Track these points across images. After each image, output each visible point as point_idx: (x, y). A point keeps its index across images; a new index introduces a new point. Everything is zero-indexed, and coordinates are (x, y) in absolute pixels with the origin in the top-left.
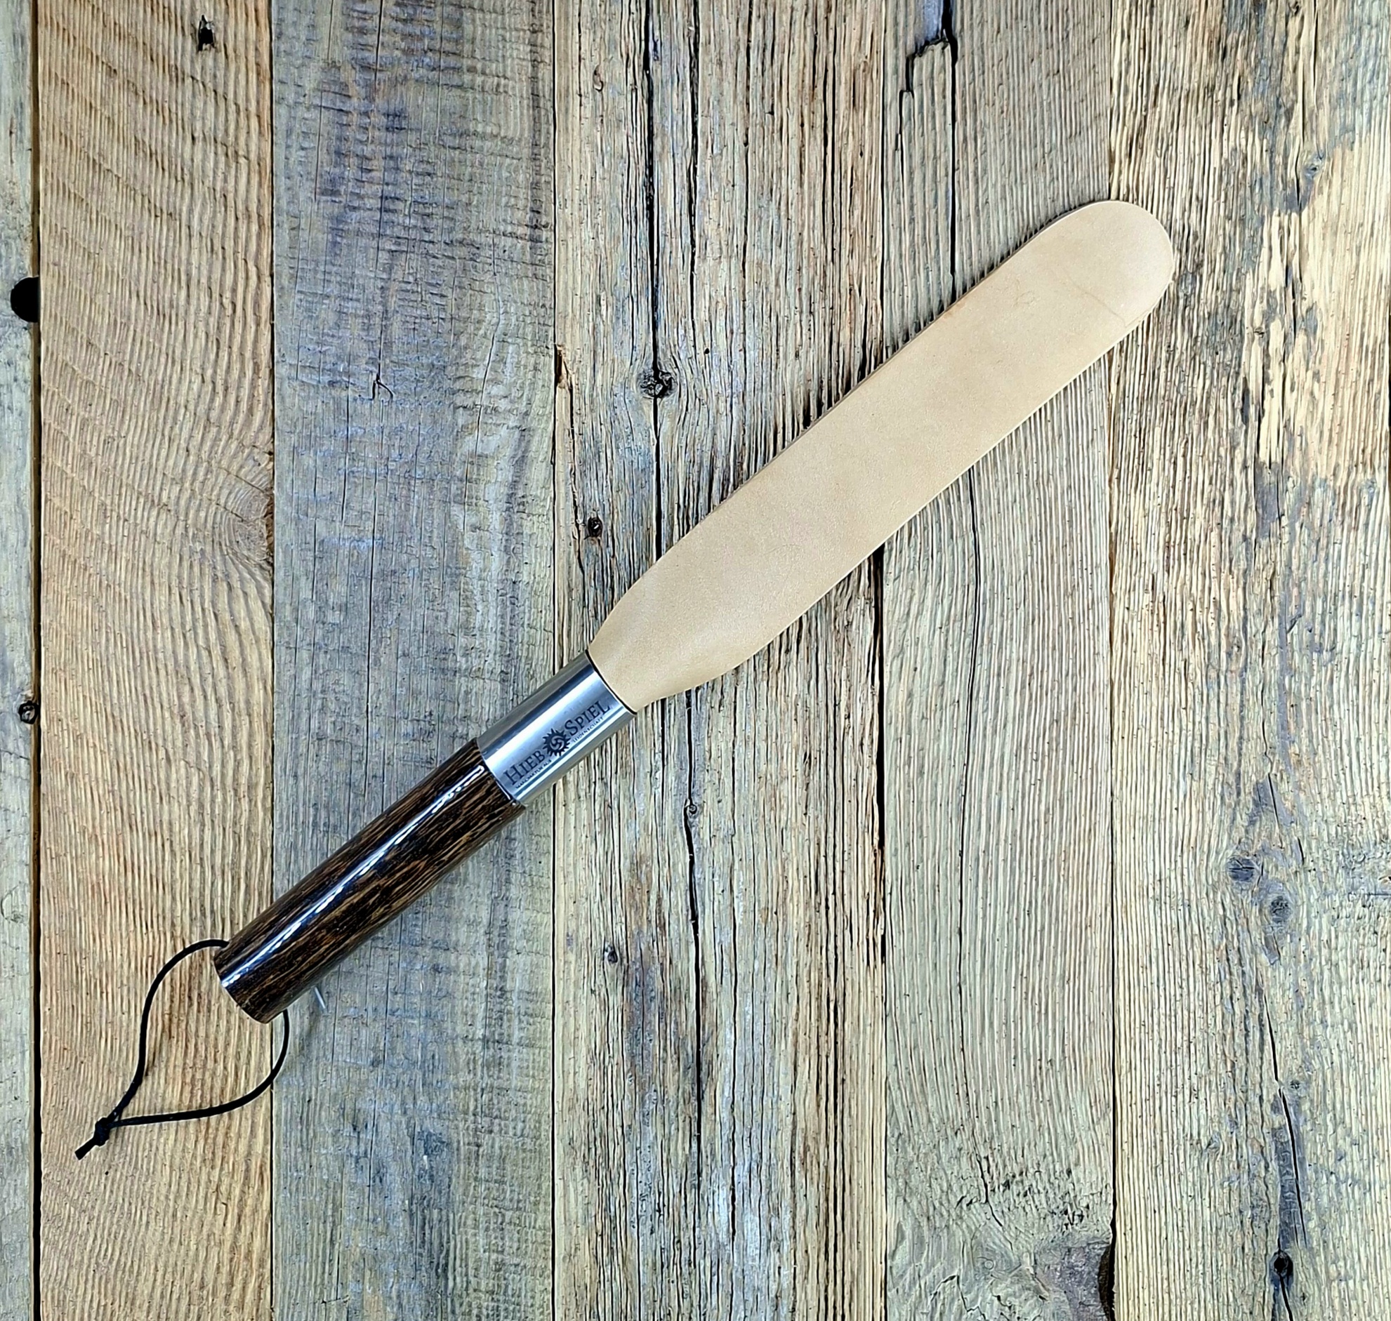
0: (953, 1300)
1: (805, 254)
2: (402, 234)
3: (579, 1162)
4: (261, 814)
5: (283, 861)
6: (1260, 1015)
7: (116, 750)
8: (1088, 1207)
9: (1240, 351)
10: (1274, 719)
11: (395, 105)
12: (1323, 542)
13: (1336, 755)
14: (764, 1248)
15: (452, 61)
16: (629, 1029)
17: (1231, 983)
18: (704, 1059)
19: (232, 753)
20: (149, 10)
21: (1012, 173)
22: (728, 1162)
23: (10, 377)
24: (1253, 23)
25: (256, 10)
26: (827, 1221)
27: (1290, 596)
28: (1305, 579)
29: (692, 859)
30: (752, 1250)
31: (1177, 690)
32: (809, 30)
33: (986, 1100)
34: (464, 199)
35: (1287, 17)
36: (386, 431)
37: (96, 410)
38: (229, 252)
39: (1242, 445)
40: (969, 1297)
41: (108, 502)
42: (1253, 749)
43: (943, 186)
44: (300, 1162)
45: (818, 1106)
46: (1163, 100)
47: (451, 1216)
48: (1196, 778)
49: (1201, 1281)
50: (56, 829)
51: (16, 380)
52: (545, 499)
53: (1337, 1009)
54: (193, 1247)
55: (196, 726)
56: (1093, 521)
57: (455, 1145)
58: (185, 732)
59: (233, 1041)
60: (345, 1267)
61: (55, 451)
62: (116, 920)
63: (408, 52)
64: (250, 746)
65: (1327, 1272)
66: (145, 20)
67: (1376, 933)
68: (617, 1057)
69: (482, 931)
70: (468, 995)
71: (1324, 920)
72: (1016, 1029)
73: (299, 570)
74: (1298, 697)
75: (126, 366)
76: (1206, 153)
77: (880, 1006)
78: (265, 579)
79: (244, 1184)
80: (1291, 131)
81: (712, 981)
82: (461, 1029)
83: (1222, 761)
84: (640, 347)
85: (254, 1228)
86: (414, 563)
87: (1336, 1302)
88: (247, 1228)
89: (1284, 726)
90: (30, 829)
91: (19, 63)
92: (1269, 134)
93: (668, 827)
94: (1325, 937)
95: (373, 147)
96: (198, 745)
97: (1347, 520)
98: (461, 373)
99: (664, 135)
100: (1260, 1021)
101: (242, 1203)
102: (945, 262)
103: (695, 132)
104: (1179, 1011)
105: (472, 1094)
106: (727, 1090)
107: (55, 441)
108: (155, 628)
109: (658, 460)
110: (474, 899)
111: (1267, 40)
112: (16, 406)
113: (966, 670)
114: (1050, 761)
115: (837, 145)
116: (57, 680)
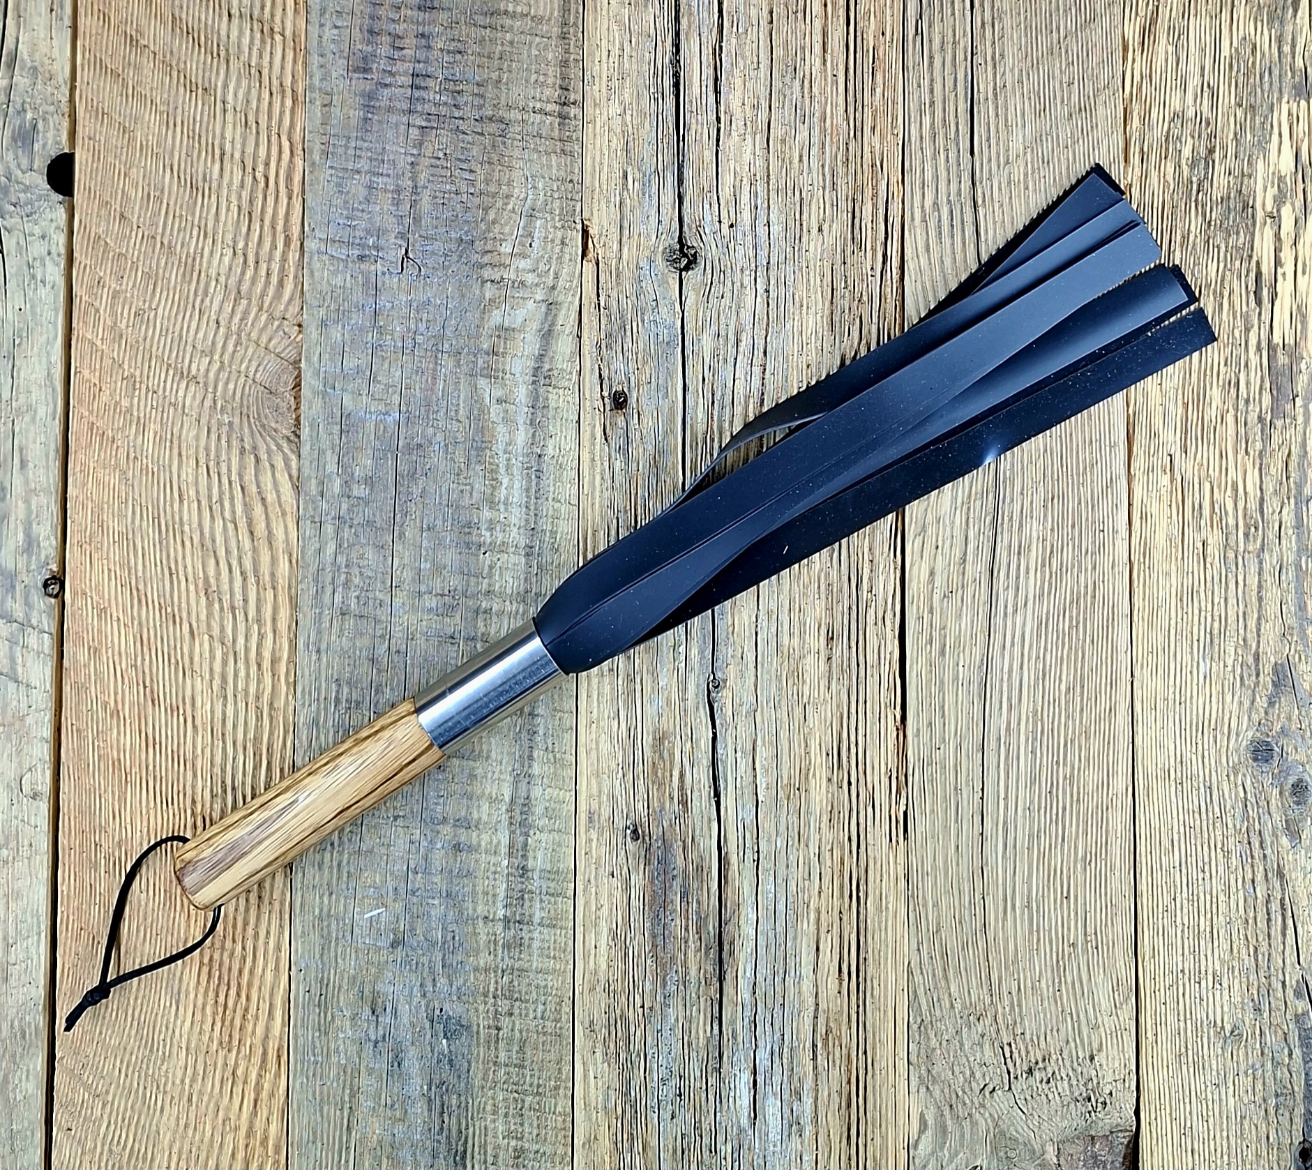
1: (828, 130)
2: (433, 110)
3: (600, 1046)
4: (284, 688)
5: (304, 738)
6: (1282, 900)
7: (140, 623)
8: (1111, 1094)
9: (1253, 234)
10: (1291, 597)
14: (786, 1133)
16: (650, 908)
17: (1252, 866)
18: (725, 937)
19: (256, 627)
21: (1029, 58)
22: (750, 1045)
23: (44, 252)
26: (849, 1105)
27: (1306, 477)
29: (715, 734)
30: (774, 1135)
31: (1196, 569)
33: (1009, 985)
34: (494, 76)
36: (415, 304)
37: (127, 284)
38: (263, 125)
39: (1256, 327)
41: (138, 373)
42: (1271, 631)
43: (962, 69)
44: (318, 1046)
45: (841, 986)
47: (470, 1101)
48: (1215, 659)
50: (77, 704)
51: (49, 253)
52: (571, 373)
54: (208, 1134)
55: (220, 600)
57: (475, 1028)
58: (210, 605)
59: (252, 921)
60: (362, 1154)
61: (85, 323)
62: (137, 798)
64: (274, 620)
68: (639, 937)
69: (504, 809)
70: (490, 874)
73: (325, 443)
75: (159, 238)
76: (1217, 41)
78: (292, 452)
79: (261, 1068)
80: (1298, 21)
81: (734, 859)
82: (481, 909)
83: (1240, 642)
84: (665, 223)
85: (270, 1113)
86: (440, 437)
88: (263, 1113)
89: (1303, 607)
90: (51, 705)
92: (1277, 24)
93: (690, 702)
95: (405, 25)
96: (222, 619)
98: (488, 248)
99: (690, 14)
100: (1282, 905)
101: (258, 1087)
102: (965, 144)
103: (720, 11)
104: (1202, 895)
105: (492, 975)
106: (748, 970)
107: (86, 313)
108: (181, 501)
109: (683, 333)
110: (496, 776)
112: (49, 279)
113: (986, 548)
114: (1071, 639)
115: (860, 25)
116: (83, 553)
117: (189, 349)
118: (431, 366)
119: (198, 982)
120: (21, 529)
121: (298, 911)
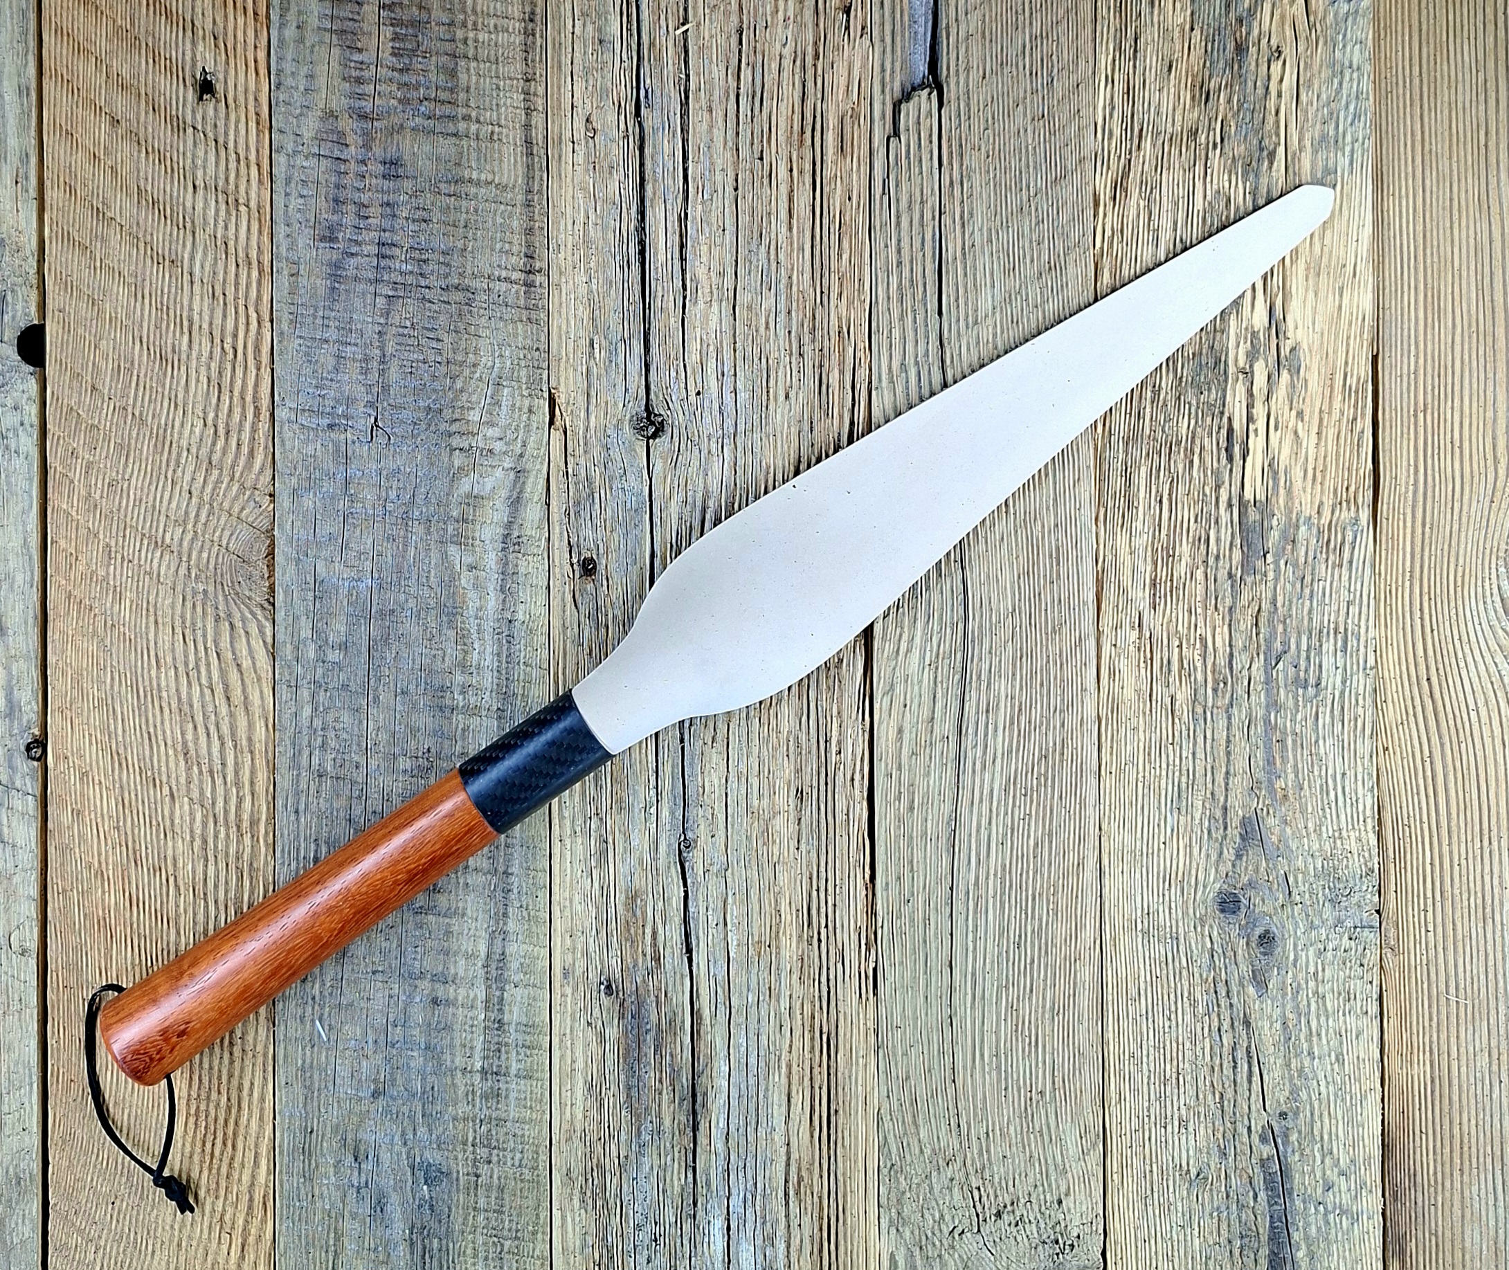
1: (795, 296)
2: (399, 279)
3: (577, 1192)
4: (263, 849)
6: (1248, 1048)
7: (121, 787)
8: (1078, 1237)
9: (1225, 390)
10: (1259, 755)
11: (392, 153)
12: (1308, 579)
13: (1322, 789)
15: (447, 110)
16: (624, 1060)
17: (1219, 1015)
18: (697, 1088)
19: (234, 790)
20: (151, 61)
21: (998, 216)
22: (723, 1192)
23: (17, 421)
24: (1236, 67)
25: (256, 61)
26: (821, 1251)
27: (1276, 632)
28: (1290, 616)
29: (686, 892)
31: (1164, 726)
32: (797, 77)
33: (978, 1130)
34: (460, 244)
35: (1269, 61)
36: (384, 473)
37: (100, 454)
38: (230, 297)
39: (1226, 483)
41: (113, 544)
42: (1239, 784)
43: (930, 229)
44: (303, 1191)
45: (812, 1136)
46: (1147, 144)
47: (451, 1245)
48: (1184, 812)
50: (62, 865)
51: (22, 424)
52: (540, 540)
53: (1324, 1041)
55: (199, 764)
56: (1079, 559)
57: (455, 1175)
58: (189, 769)
59: (237, 1072)
61: (60, 493)
63: (404, 101)
64: (252, 783)
66: (147, 72)
67: (1362, 965)
68: (614, 1089)
69: (480, 964)
70: (467, 1027)
71: (1311, 953)
72: (1006, 1060)
73: (300, 609)
74: (1284, 732)
75: (130, 410)
76: (1191, 195)
77: (872, 1038)
78: (267, 619)
79: (248, 1213)
80: (1274, 174)
81: (706, 1014)
82: (459, 1061)
83: (1209, 795)
84: (632, 391)
85: (257, 1257)
86: (411, 603)
88: (250, 1257)
89: (1270, 762)
90: (37, 864)
91: (25, 113)
92: (1252, 176)
93: (662, 862)
94: (1312, 970)
95: (370, 194)
96: (201, 781)
97: (1331, 557)
98: (457, 416)
99: (655, 181)
100: (1248, 1052)
101: (245, 1233)
102: (932, 305)
103: (685, 178)
104: (1168, 1043)
105: (471, 1124)
106: (721, 1120)
107: (60, 484)
108: (158, 667)
109: (651, 500)
110: (472, 932)
111: (1250, 84)
112: (23, 449)
113: (955, 706)
114: (1039, 796)
115: (826, 190)
116: (64, 718)
119: (185, 1130)
121: (281, 1062)
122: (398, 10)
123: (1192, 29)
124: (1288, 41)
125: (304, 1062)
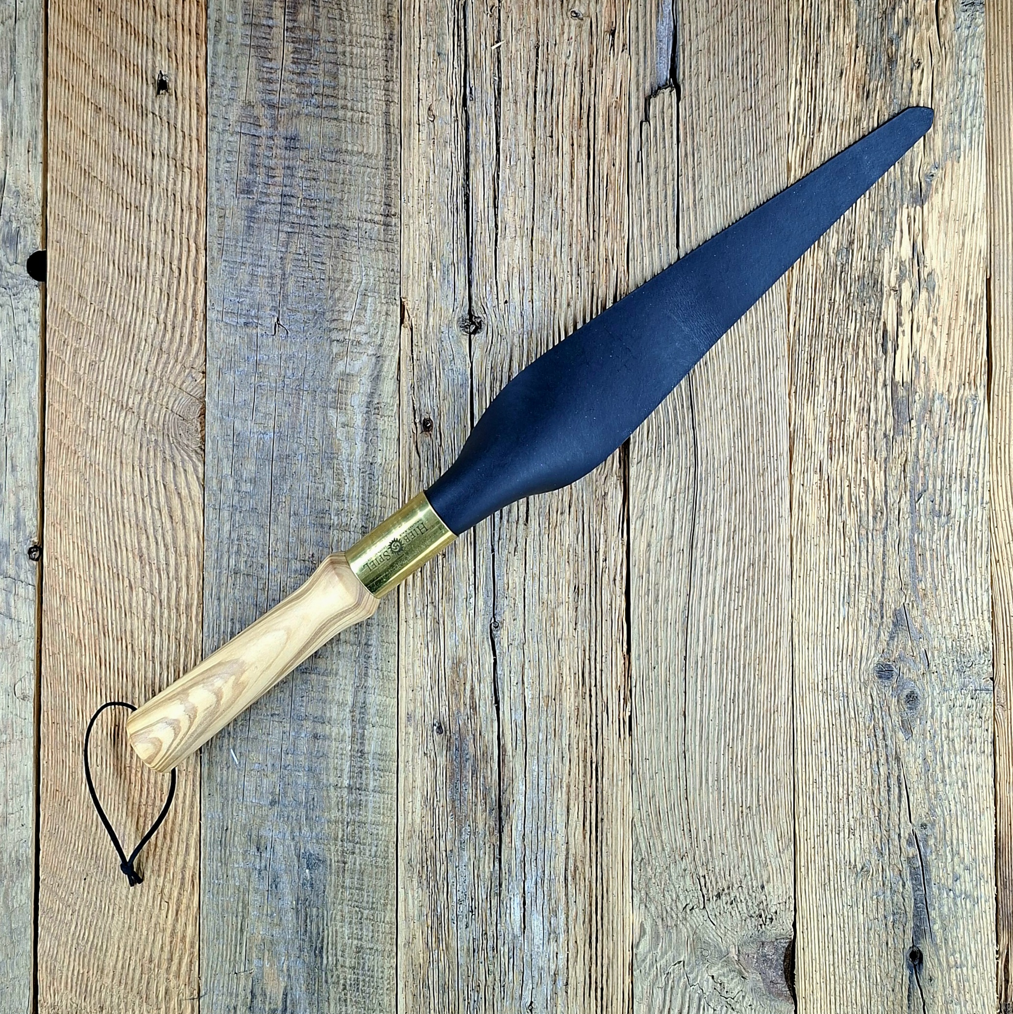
0: (680, 978)
1: (575, 234)
2: (296, 220)
3: (416, 875)
4: (195, 626)
6: (899, 776)
7: (95, 580)
8: (776, 912)
9: (881, 303)
10: (907, 562)
11: (291, 132)
12: (941, 438)
13: (951, 590)
14: (546, 939)
15: (331, 101)
16: (451, 780)
17: (877, 752)
18: (503, 802)
19: (175, 583)
20: (124, 67)
21: (719, 178)
22: (521, 877)
23: (26, 320)
24: (888, 74)
25: (197, 67)
26: (590, 920)
27: (918, 477)
28: (928, 465)
29: (495, 660)
30: (538, 941)
31: (838, 543)
32: (577, 79)
33: (703, 835)
34: (339, 196)
35: (912, 70)
36: (284, 357)
37: (84, 342)
38: (177, 232)
39: (883, 369)
40: (691, 976)
41: (92, 406)
42: (892, 586)
43: (671, 186)
44: (220, 873)
45: (585, 838)
46: (825, 128)
47: (325, 913)
48: (852, 606)
49: (857, 967)
50: (52, 635)
51: (29, 321)
52: (393, 405)
53: (953, 772)
54: (144, 933)
55: (150, 564)
56: (778, 423)
57: (329, 862)
58: (143, 568)
60: (251, 948)
61: (55, 371)
63: (301, 95)
64: (187, 578)
65: (948, 961)
66: (121, 75)
67: (980, 717)
68: (443, 801)
69: (348, 710)
70: (338, 755)
71: (944, 708)
72: (724, 785)
73: (222, 454)
74: (924, 548)
75: (105, 312)
77: (628, 767)
78: (199, 460)
79: (181, 888)
80: (915, 149)
81: (509, 748)
82: (332, 780)
83: (870, 594)
84: (459, 300)
85: (187, 919)
86: (302, 450)
87: (954, 983)
88: (182, 919)
89: (914, 569)
90: (35, 635)
91: (35, 103)
93: (478, 638)
94: (944, 720)
95: (276, 160)
96: (151, 576)
97: (958, 423)
98: (335, 317)
99: (477, 152)
100: (899, 780)
101: (179, 902)
102: (672, 240)
103: (498, 150)
104: (841, 773)
105: (340, 825)
106: (520, 825)
107: (55, 364)
108: (122, 495)
109: (472, 378)
110: (342, 687)
111: (898, 85)
112: (29, 339)
113: (688, 527)
114: (748, 593)
115: (597, 159)
116: (55, 531)
117: (127, 388)
118: (296, 400)
120: (12, 513)
121: (206, 779)
122: (297, 31)
123: (857, 47)
124: (925, 55)
125: (222, 779)
